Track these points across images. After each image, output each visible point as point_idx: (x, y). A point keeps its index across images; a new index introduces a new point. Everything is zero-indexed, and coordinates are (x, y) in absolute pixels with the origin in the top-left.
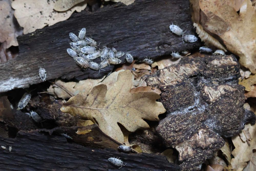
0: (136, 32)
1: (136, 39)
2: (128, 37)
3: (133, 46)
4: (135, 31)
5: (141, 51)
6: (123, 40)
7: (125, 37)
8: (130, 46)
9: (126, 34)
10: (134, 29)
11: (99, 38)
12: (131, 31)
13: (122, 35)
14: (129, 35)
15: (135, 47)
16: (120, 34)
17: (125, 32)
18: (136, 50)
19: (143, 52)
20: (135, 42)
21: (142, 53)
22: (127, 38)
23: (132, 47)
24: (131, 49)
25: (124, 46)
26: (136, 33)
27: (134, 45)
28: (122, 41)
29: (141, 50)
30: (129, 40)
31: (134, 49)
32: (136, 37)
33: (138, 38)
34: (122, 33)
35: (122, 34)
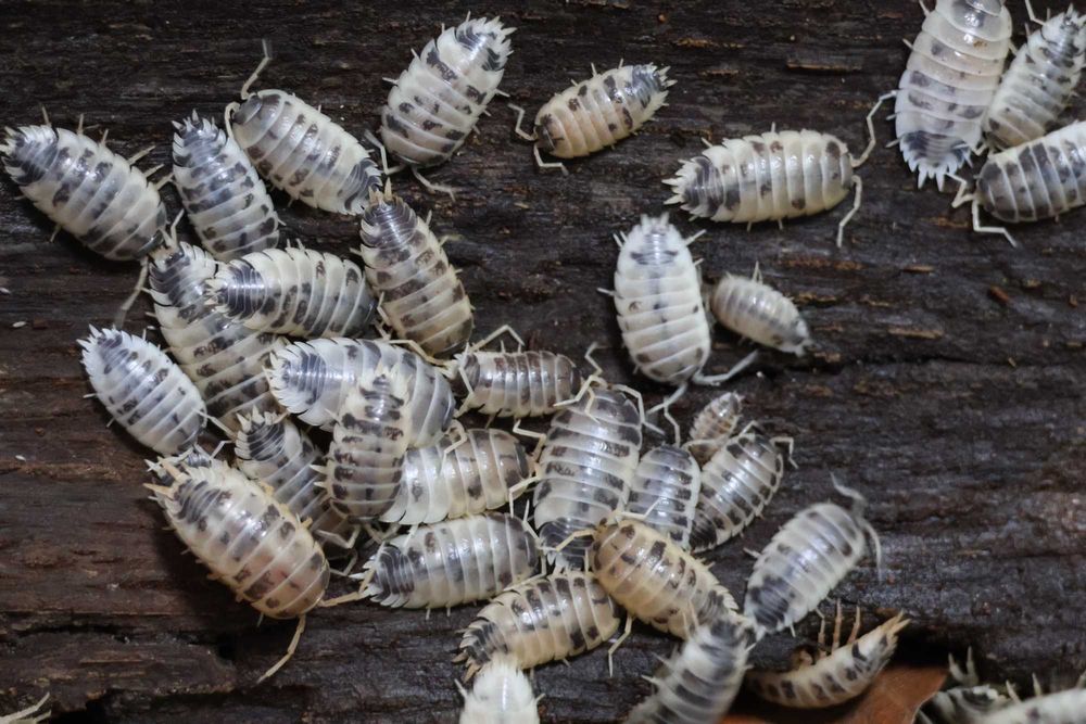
0: (1044, 310)
1: (1026, 397)
2: (917, 352)
3: (966, 480)
4: (1037, 293)
5: (1053, 576)
6: (846, 374)
7: (874, 340)
8: (917, 469)
9: (901, 302)
10: (1019, 266)
11: (547, 268)
12: (976, 274)
13: (853, 310)
14: (934, 331)
15: (979, 497)
16: (829, 293)
17: (896, 274)
18: (987, 536)
19: (1071, 587)
20: (1000, 437)
21: (1052, 601)
22: (909, 359)
23: (939, 489)
24: (917, 506)
25: (843, 445)
26: (1040, 326)
27: (974, 469)
28: (828, 387)
29: (1051, 554)
30: (922, 388)
31: (963, 519)
32: (1025, 377)
33: (1049, 391)
34: (850, 274)
35: (856, 295)
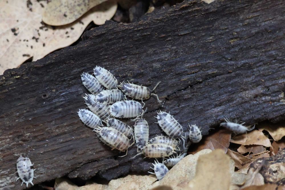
0: (233, 62)
1: (234, 77)
2: (214, 75)
3: (229, 94)
4: (231, 60)
5: (247, 106)
6: (204, 82)
7: (206, 75)
8: (220, 95)
9: (209, 68)
10: (226, 56)
11: (149, 80)
12: (220, 60)
13: (202, 72)
14: (216, 71)
15: (231, 96)
16: (197, 70)
17: (207, 64)
18: (234, 102)
19: (251, 106)
20: (231, 85)
21: (248, 110)
22: (213, 77)
23: (224, 97)
24: (221, 101)
25: (207, 94)
26: (233, 65)
27: (229, 92)
28: (201, 85)
29: (246, 102)
30: (216, 81)
31: (230, 100)
32: (233, 74)
33: (237, 75)
34: (199, 66)
35: (201, 69)
